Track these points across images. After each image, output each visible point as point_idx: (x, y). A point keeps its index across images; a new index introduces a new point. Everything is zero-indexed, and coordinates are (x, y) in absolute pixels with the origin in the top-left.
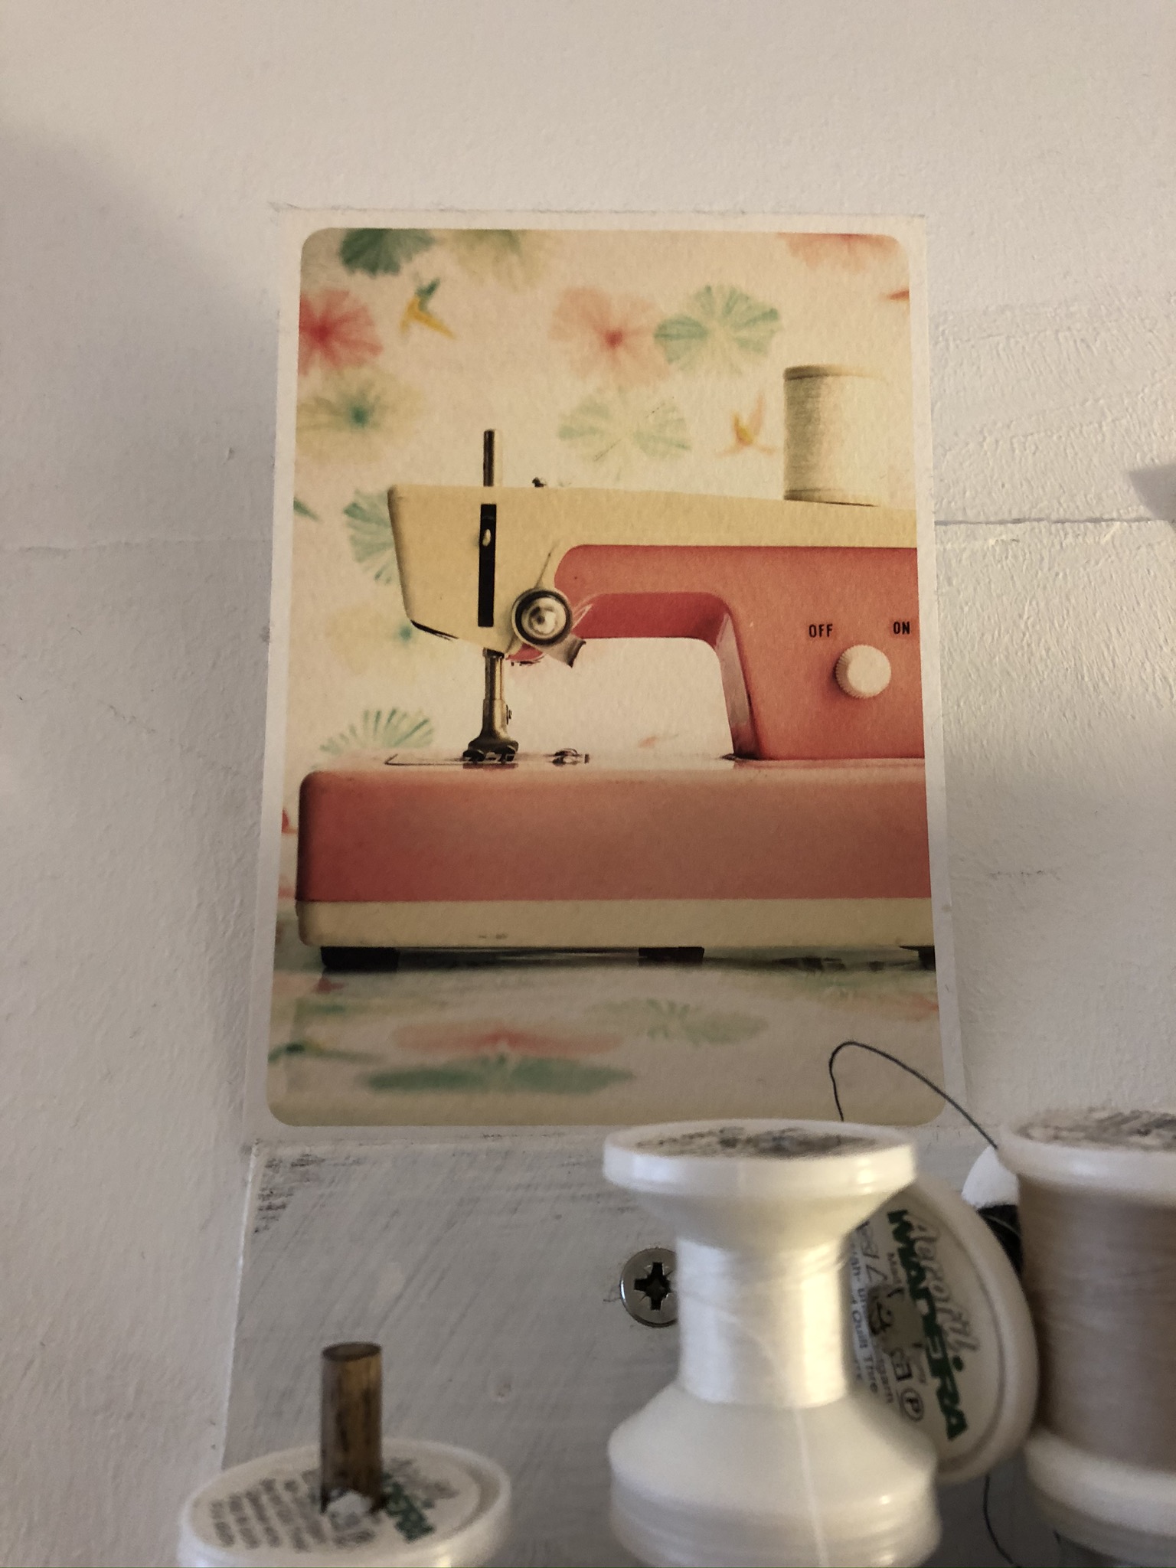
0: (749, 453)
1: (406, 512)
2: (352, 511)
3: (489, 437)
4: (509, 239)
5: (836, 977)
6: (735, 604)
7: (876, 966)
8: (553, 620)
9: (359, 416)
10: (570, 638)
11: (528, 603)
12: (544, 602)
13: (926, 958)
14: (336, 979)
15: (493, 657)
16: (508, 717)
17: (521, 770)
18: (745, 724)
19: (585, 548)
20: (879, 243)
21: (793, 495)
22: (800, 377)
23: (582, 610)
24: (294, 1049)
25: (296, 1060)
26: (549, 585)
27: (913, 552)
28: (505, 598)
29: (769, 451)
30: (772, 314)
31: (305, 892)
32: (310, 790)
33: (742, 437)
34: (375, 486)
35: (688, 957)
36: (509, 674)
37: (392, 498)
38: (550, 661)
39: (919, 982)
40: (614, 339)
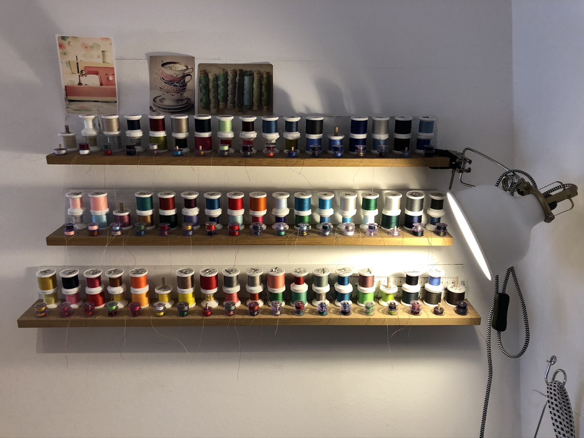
0: (99, 58)
1: (70, 63)
2: (66, 63)
3: (77, 56)
4: (76, 37)
5: (109, 103)
6: (99, 72)
7: (112, 103)
8: (84, 73)
9: (65, 54)
10: (86, 74)
11: (82, 71)
12: (83, 71)
13: (116, 102)
14: (70, 102)
15: (79, 76)
16: (81, 81)
17: (83, 86)
18: (101, 82)
19: (86, 67)
20: (109, 39)
21: (103, 62)
22: (103, 51)
23: (86, 72)
24: (67, 107)
25: (67, 108)
26: (83, 70)
27: (114, 68)
28: (80, 71)
29: (101, 58)
30: (100, 46)
31: (67, 95)
32: (66, 87)
33: (99, 57)
34: (68, 61)
35: (98, 101)
36: (81, 78)
37: (69, 61)
38: (84, 76)
39: (116, 104)
40: (86, 48)
